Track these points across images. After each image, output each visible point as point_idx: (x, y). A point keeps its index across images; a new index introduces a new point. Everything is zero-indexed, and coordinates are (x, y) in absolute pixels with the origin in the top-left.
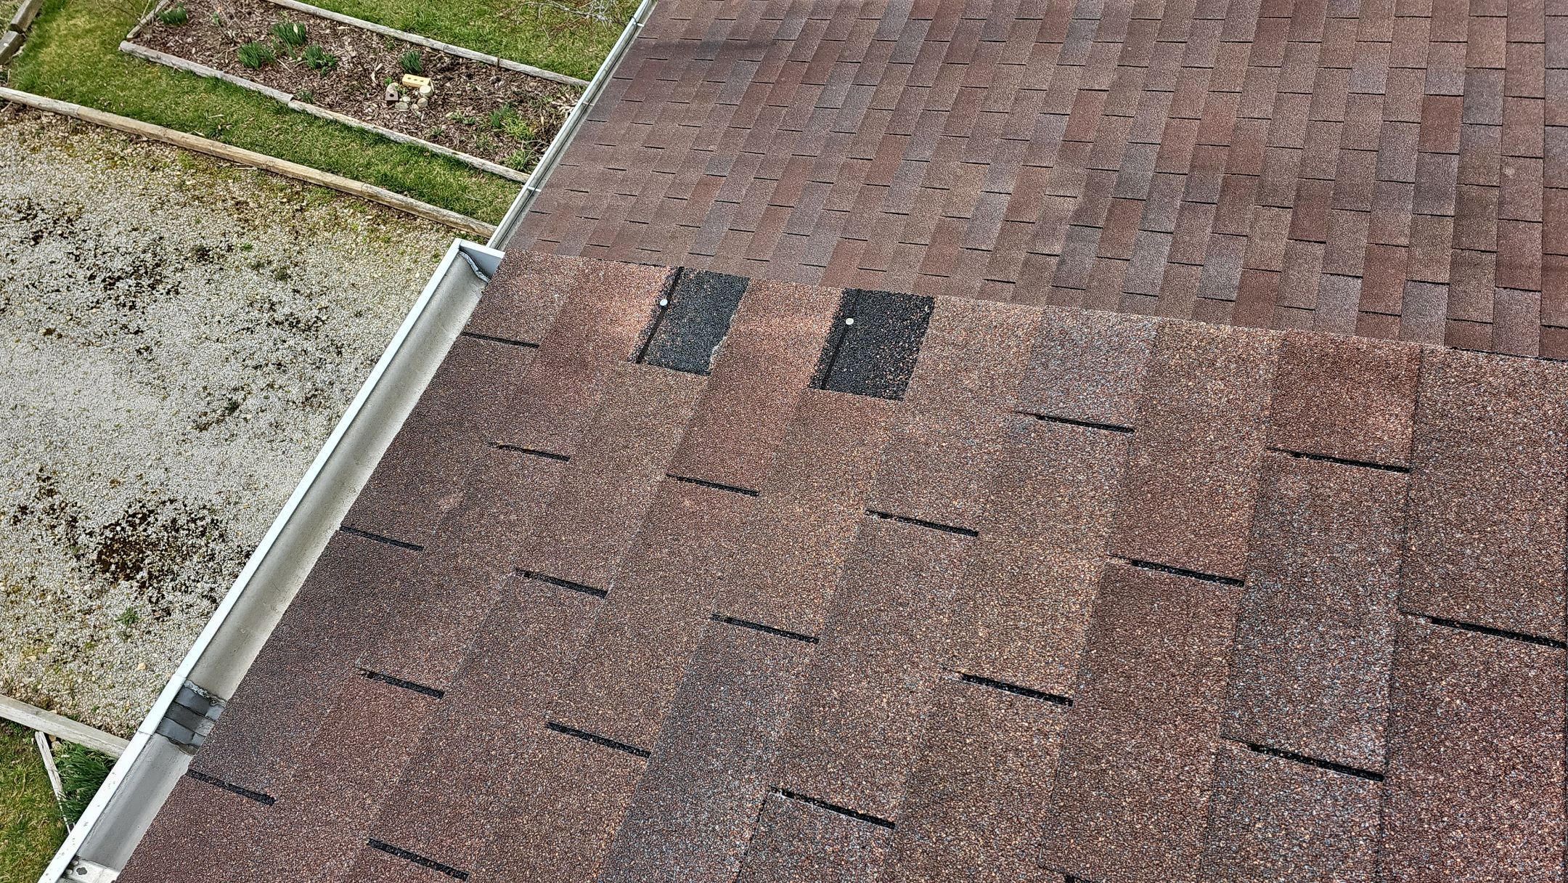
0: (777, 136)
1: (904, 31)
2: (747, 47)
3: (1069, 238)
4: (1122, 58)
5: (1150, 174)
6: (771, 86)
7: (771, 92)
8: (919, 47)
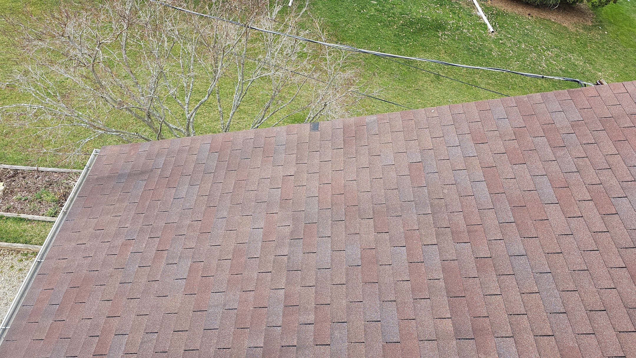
0: (157, 215)
1: (208, 158)
2: (140, 174)
3: (290, 245)
4: (297, 160)
5: (317, 210)
6: (152, 191)
7: (153, 194)
8: (215, 165)
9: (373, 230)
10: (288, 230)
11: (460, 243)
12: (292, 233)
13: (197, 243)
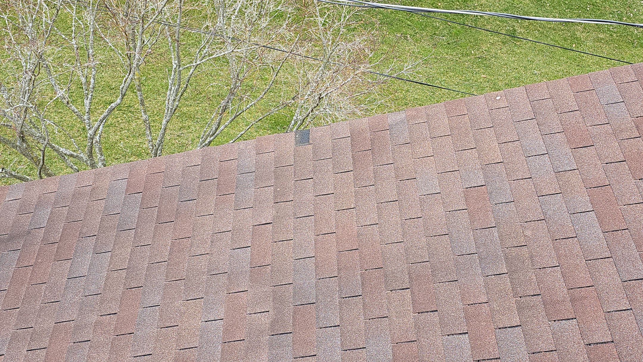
9: (411, 308)
10: (265, 320)
11: (558, 320)
12: (273, 323)
13: (111, 353)
